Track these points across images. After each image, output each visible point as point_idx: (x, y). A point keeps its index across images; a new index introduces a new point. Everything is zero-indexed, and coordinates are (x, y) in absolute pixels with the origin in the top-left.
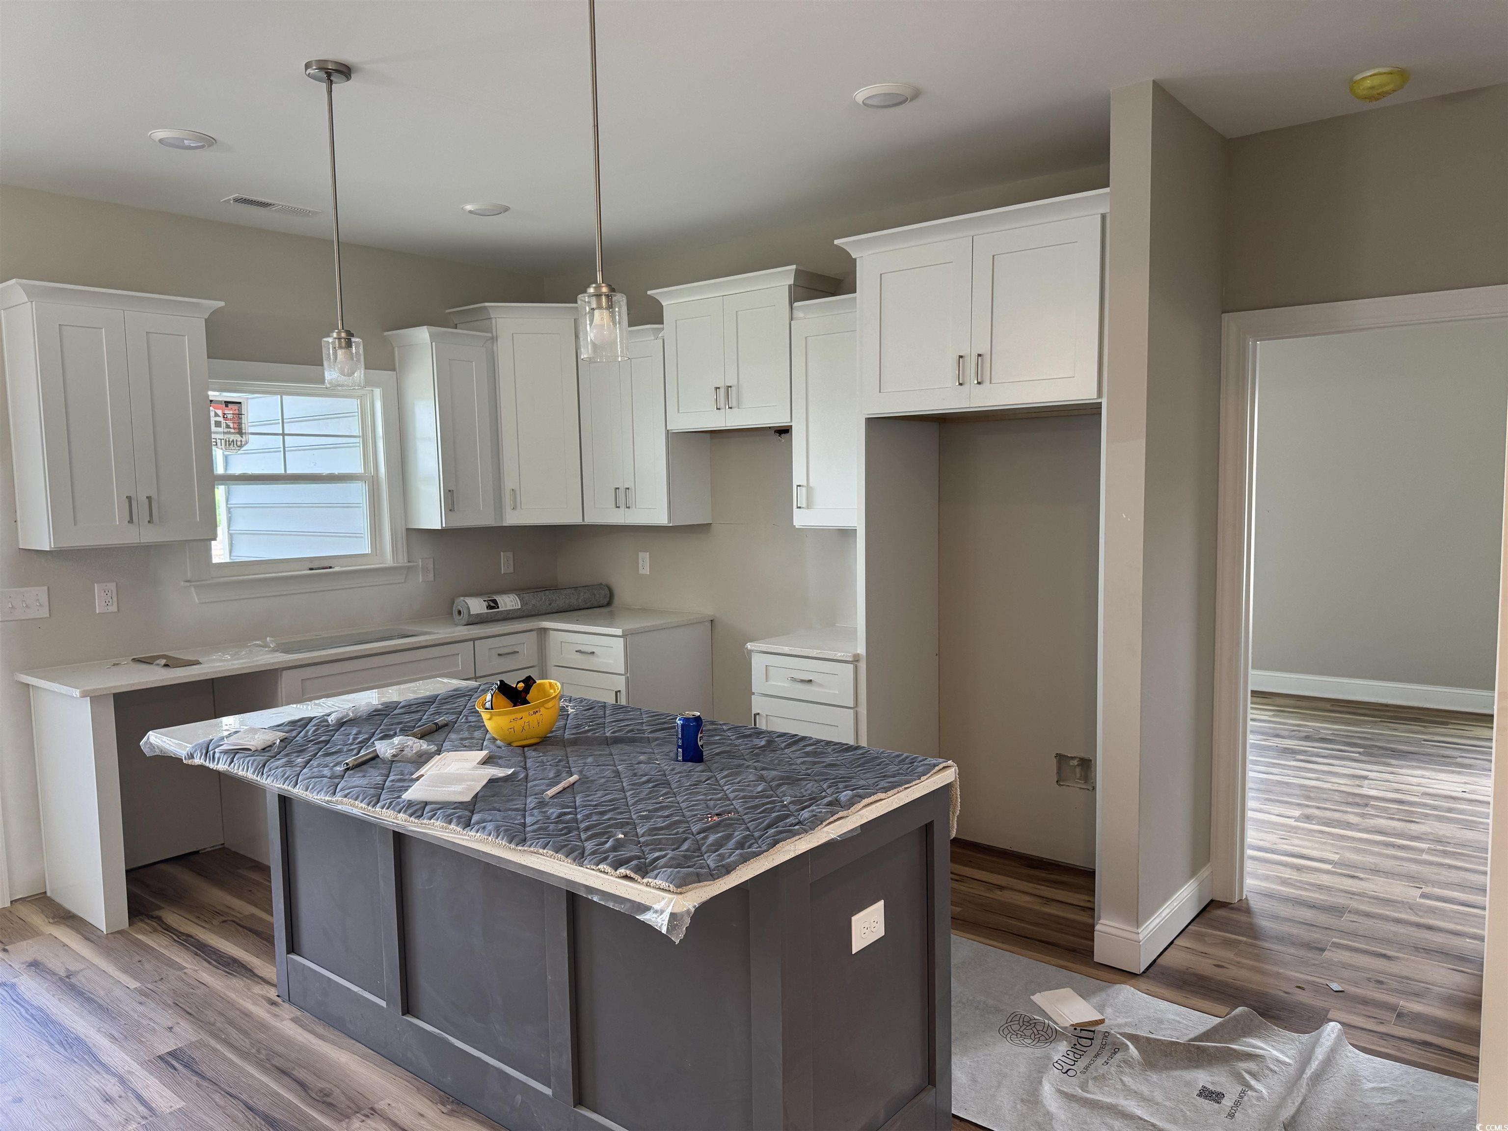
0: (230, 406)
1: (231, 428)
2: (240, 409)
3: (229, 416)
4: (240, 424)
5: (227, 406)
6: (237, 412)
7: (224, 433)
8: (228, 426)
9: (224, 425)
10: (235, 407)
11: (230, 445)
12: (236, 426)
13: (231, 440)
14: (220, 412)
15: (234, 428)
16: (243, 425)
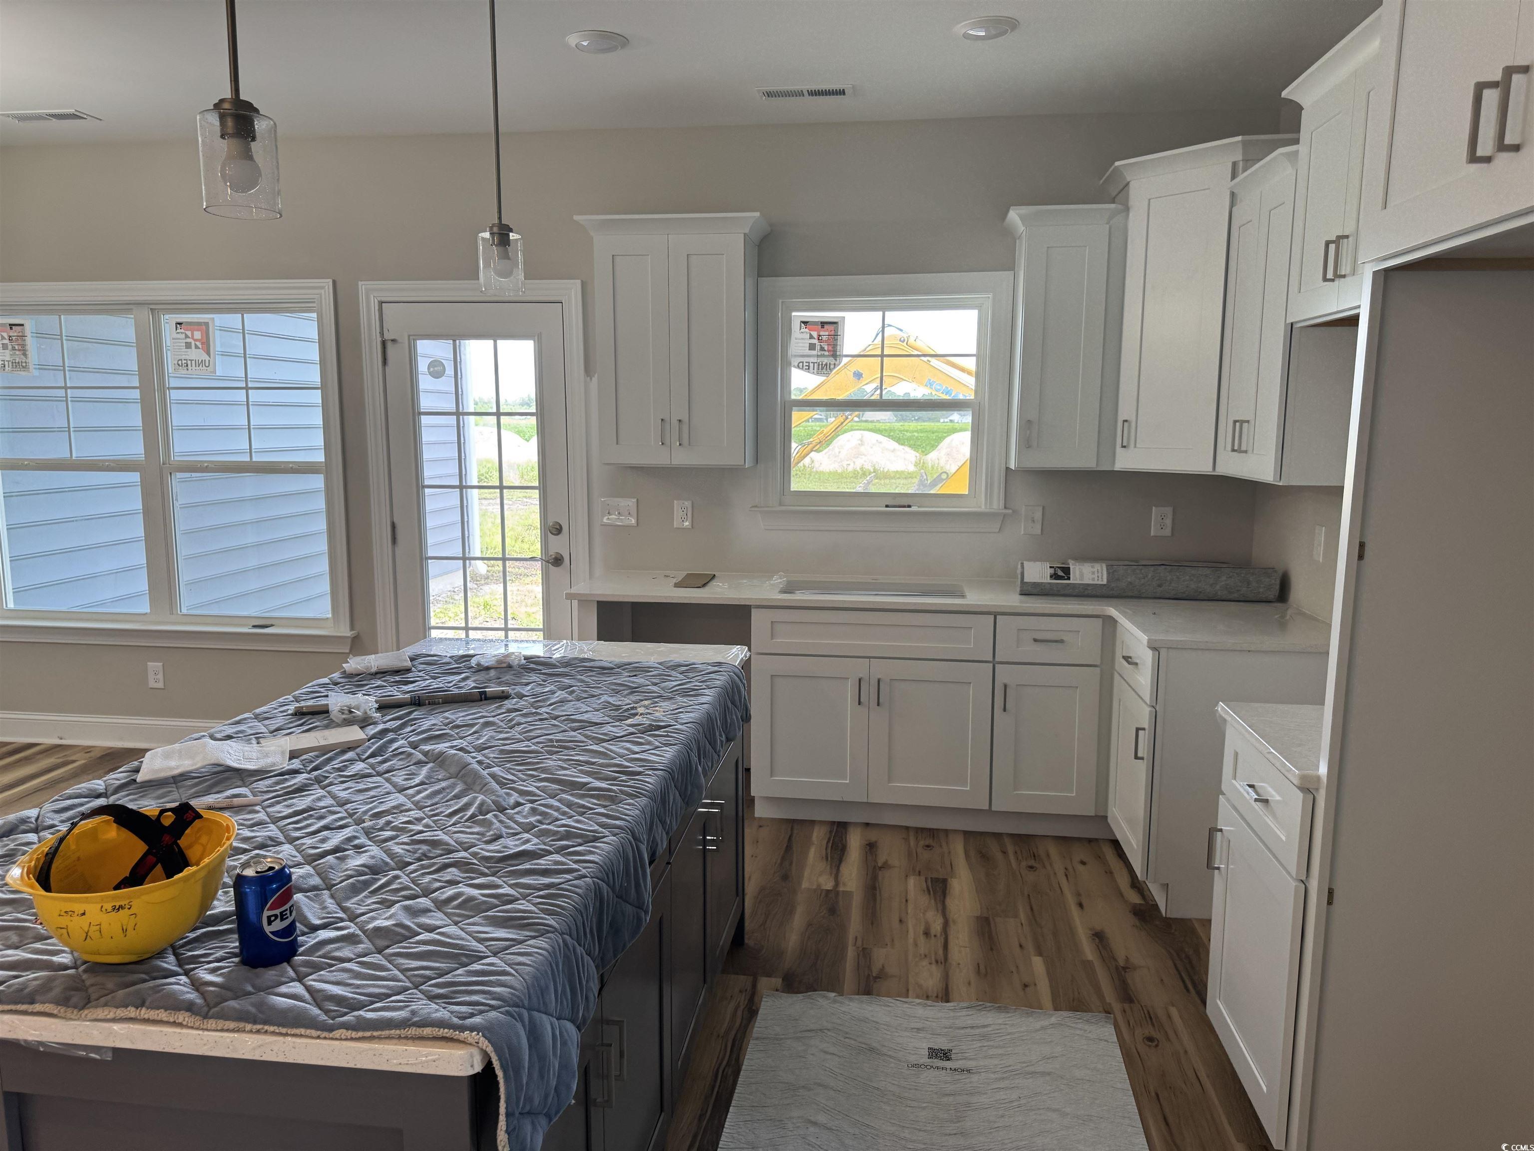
0: (826, 327)
1: (825, 350)
2: (836, 330)
3: (824, 338)
4: (835, 346)
5: (823, 327)
6: (833, 333)
7: (818, 356)
8: (822, 349)
9: (818, 347)
10: (831, 327)
11: (822, 368)
12: (830, 348)
13: (824, 363)
14: (815, 334)
15: (829, 351)
16: (838, 347)
